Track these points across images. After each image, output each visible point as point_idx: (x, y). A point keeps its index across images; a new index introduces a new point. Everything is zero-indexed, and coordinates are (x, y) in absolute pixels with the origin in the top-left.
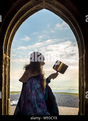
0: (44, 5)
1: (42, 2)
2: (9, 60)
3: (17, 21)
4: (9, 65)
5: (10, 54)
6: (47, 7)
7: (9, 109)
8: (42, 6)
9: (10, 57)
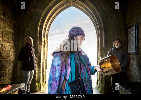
0: (72, 4)
1: (70, 2)
2: (47, 42)
3: (53, 15)
6: (73, 5)
8: (70, 5)
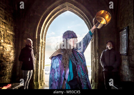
3: (50, 18)
4: (45, 47)
5: (45, 40)
6: (69, 10)
7: (44, 76)
8: (66, 9)
9: (45, 41)
